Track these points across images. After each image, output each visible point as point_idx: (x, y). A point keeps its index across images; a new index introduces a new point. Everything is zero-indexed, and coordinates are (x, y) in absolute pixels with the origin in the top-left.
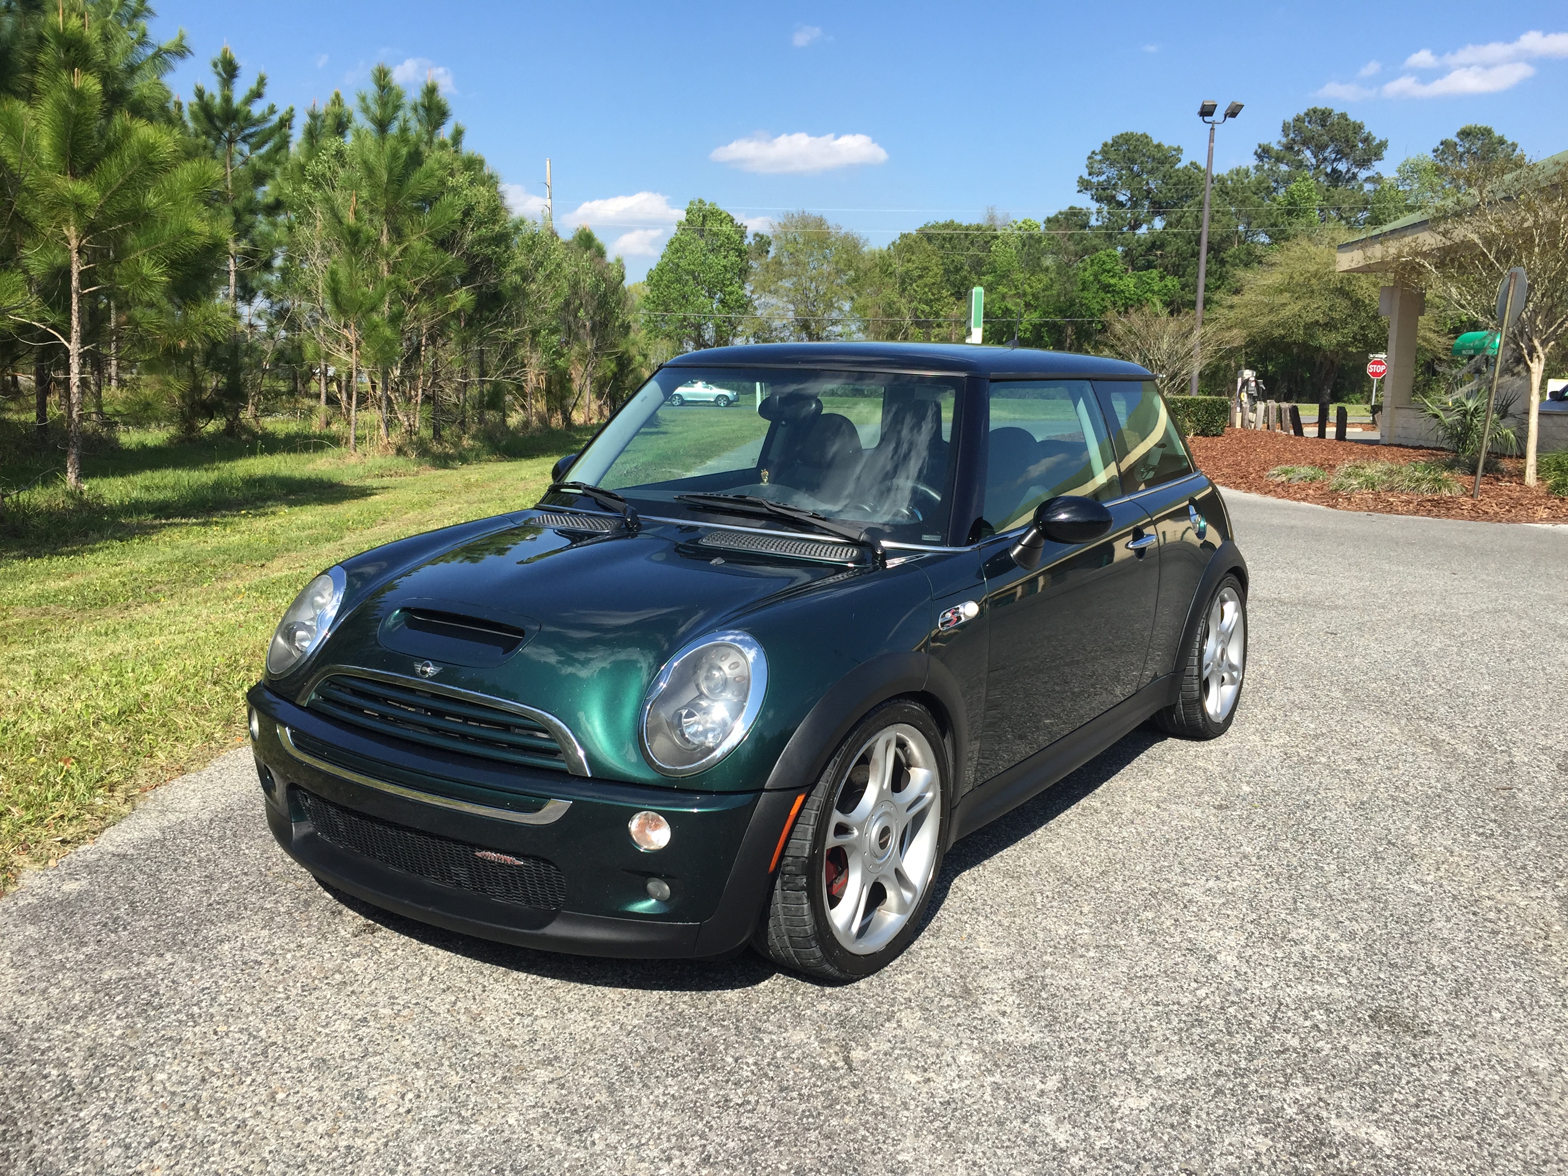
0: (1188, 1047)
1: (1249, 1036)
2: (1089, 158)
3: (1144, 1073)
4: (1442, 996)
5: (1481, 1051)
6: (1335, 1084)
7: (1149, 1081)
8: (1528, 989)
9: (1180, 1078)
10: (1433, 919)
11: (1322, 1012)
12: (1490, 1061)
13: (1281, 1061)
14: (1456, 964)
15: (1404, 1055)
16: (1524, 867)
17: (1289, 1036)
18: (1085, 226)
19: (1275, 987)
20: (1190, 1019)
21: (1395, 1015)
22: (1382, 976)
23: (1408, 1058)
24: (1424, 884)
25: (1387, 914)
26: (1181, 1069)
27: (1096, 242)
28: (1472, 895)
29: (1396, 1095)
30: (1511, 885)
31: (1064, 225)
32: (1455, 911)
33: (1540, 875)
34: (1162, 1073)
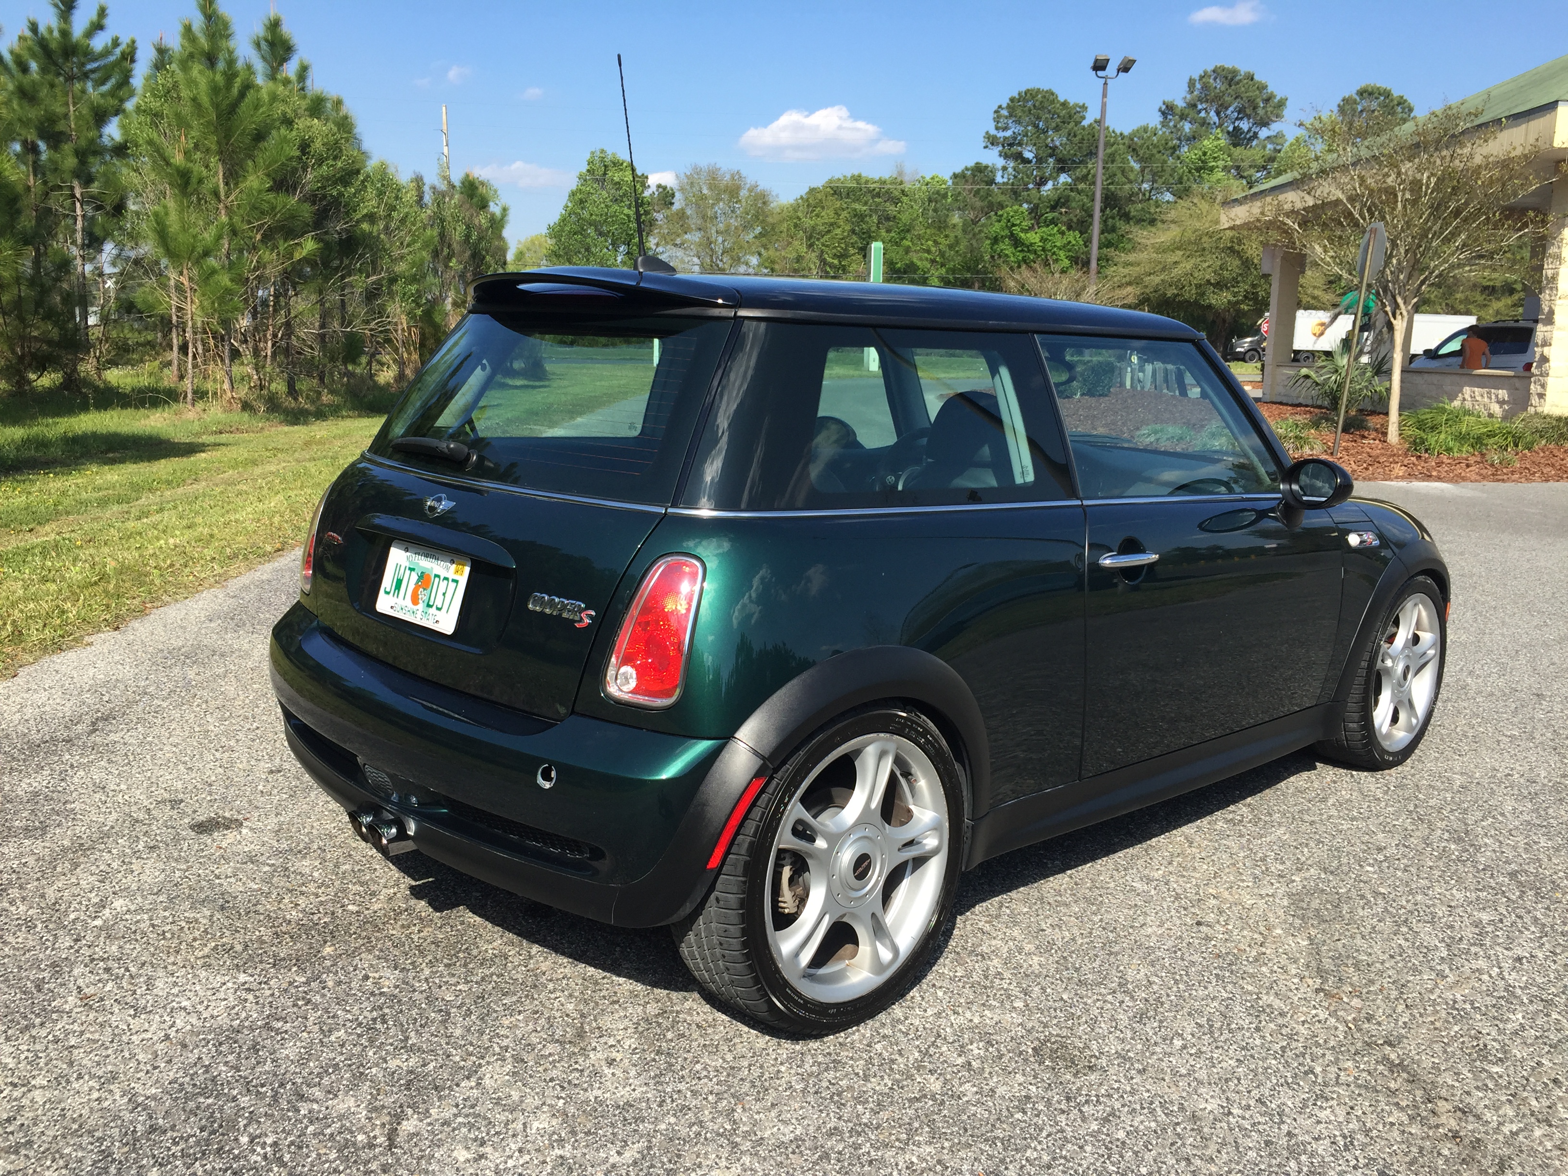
0: (810, 1098)
1: (886, 1080)
2: (996, 112)
3: (746, 1135)
4: (1123, 1018)
5: (1147, 1088)
6: (963, 1140)
7: (747, 1145)
8: (1223, 1009)
9: (785, 1139)
10: (1144, 924)
11: (981, 1044)
12: (1152, 1103)
13: (911, 1112)
14: (1152, 979)
15: (1056, 1098)
16: (1263, 860)
17: (933, 1079)
18: (992, 182)
19: (938, 1015)
20: (827, 1060)
21: (1064, 1046)
22: (1065, 997)
23: (1059, 1102)
24: (1149, 880)
25: (1096, 919)
26: (791, 1128)
27: (1001, 198)
28: (1197, 893)
29: (1028, 1153)
30: (1243, 881)
31: (971, 181)
32: (1173, 912)
33: (1278, 867)
34: (767, 1134)
